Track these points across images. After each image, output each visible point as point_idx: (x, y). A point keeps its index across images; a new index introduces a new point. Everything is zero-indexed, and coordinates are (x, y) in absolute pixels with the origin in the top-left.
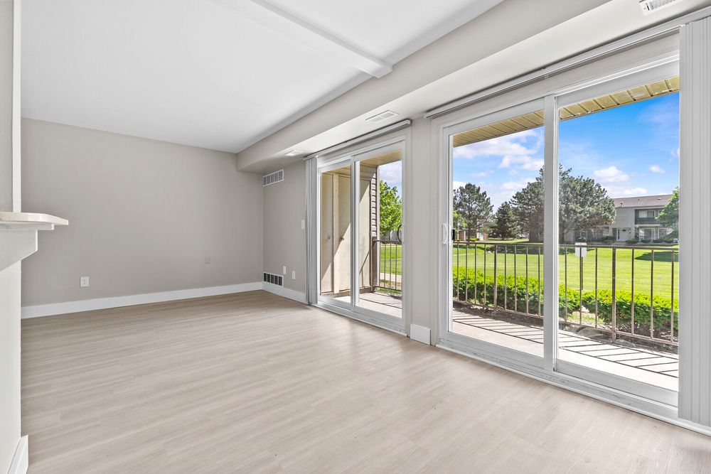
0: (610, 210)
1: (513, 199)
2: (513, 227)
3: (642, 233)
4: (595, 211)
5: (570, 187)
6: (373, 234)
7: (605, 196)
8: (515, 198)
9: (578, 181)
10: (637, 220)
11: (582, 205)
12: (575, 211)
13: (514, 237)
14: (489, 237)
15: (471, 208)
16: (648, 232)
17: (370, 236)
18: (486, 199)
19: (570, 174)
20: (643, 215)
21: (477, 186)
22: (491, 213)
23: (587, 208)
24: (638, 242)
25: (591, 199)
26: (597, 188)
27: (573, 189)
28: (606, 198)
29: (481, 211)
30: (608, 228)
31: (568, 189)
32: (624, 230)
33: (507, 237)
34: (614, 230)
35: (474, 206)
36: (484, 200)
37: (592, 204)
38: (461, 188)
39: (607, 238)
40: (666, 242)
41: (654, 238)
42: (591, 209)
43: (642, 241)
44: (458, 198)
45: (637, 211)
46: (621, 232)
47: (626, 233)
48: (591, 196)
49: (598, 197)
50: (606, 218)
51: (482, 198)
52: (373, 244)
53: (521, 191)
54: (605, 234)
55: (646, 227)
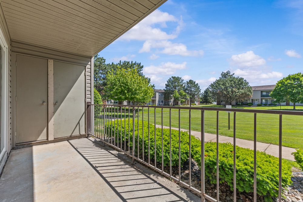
0: (250, 91)
1: (210, 87)
2: (210, 99)
3: (264, 101)
4: (244, 92)
5: (233, 81)
6: (88, 100)
7: (248, 85)
8: (210, 86)
9: (237, 79)
10: (262, 96)
11: (238, 89)
12: (235, 92)
13: (211, 103)
14: (200, 103)
15: (191, 90)
16: (266, 100)
17: (85, 102)
18: (198, 86)
19: (233, 76)
20: (264, 93)
21: (194, 81)
22: (200, 93)
23: (240, 90)
24: (262, 105)
25: (242, 87)
26: (245, 82)
27: (235, 82)
28: (249, 86)
29: (196, 92)
30: (250, 99)
31: (233, 82)
32: (256, 100)
33: (208, 103)
34: (252, 100)
35: (193, 90)
36: (197, 87)
37: (243, 88)
38: (187, 82)
39: (250, 103)
40: (274, 105)
41: (269, 103)
42: (242, 91)
43: (264, 105)
44: (186, 86)
45: (262, 92)
46: (255, 101)
47: (257, 101)
48: (242, 85)
49: (245, 86)
50: (248, 95)
51: (196, 86)
52: (88, 107)
53: (213, 83)
54: (248, 102)
55: (265, 99)
